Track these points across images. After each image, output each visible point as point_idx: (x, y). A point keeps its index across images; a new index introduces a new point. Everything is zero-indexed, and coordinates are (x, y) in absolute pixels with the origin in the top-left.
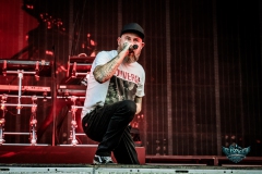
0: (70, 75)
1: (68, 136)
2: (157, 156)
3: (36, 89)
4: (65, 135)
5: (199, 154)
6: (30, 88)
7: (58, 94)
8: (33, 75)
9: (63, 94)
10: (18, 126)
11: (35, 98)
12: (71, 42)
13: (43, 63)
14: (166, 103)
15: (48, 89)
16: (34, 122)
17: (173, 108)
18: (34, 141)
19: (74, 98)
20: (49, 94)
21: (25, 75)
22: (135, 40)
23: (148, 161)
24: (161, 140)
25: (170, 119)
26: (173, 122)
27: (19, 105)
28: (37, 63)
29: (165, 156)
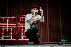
0: (21, 20)
1: (21, 37)
2: (45, 42)
3: (12, 24)
4: (20, 37)
5: (56, 41)
6: (10, 24)
7: (18, 26)
8: (11, 21)
9: (19, 26)
10: (7, 34)
11: (12, 27)
12: (21, 12)
13: (14, 17)
14: (47, 28)
15: (15, 24)
16: (12, 33)
17: (49, 29)
18: (11, 38)
19: (22, 27)
20: (15, 26)
21: (9, 21)
22: (36, 10)
23: (42, 43)
24: (46, 38)
25: (48, 32)
26: (49, 33)
27: (7, 29)
28: (12, 17)
29: (47, 42)
